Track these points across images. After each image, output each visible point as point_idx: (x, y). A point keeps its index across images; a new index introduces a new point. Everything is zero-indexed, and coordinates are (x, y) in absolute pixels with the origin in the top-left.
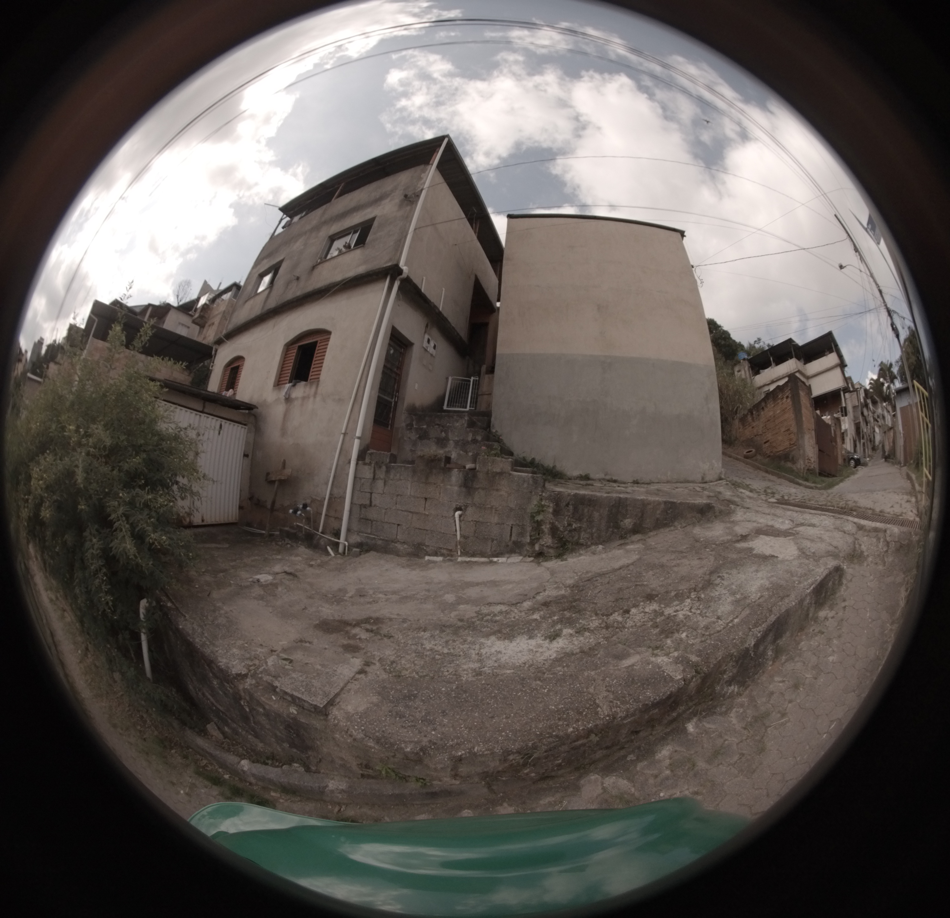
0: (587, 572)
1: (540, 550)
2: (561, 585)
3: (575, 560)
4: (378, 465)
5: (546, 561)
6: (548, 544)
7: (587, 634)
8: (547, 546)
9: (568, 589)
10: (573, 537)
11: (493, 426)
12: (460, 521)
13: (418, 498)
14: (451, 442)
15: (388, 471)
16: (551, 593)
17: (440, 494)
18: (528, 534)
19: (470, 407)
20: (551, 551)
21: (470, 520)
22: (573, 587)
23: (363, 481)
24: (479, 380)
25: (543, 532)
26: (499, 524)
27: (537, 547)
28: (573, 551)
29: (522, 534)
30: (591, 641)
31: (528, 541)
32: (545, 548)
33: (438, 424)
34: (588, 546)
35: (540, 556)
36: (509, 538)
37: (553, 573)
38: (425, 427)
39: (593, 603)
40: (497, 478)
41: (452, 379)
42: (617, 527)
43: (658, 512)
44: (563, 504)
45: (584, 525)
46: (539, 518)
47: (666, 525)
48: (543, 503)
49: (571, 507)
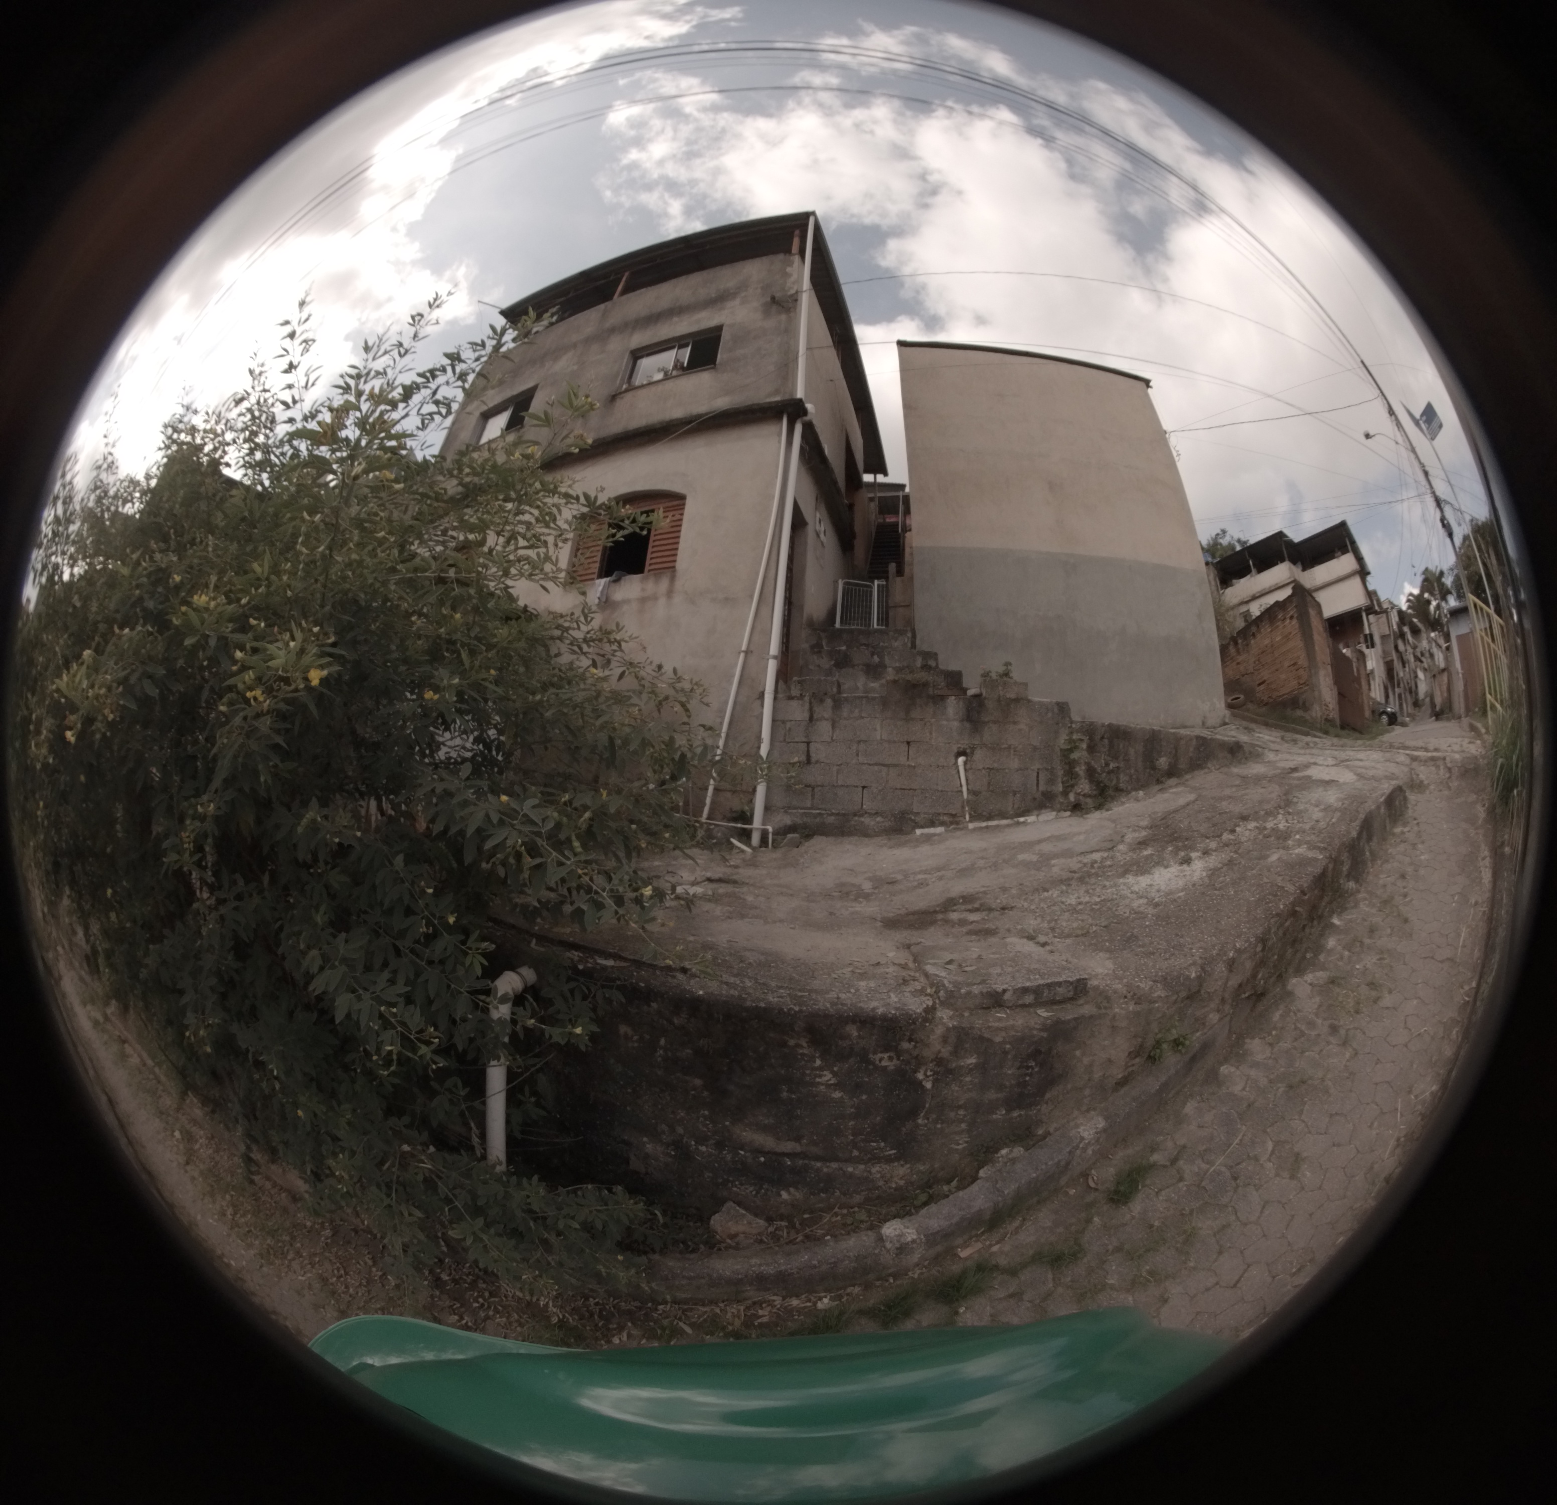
0: (1153, 814)
1: (1076, 800)
2: (1137, 828)
4: (817, 698)
5: (1086, 814)
6: (1086, 792)
7: (1214, 854)
8: (1084, 796)
9: (1149, 830)
10: (1112, 781)
12: (965, 768)
13: (895, 742)
14: (890, 670)
15: (836, 706)
16: (1133, 835)
17: (931, 733)
18: (1060, 780)
20: (1088, 800)
21: (981, 767)
22: (1152, 827)
23: (789, 725)
24: (887, 585)
25: (1078, 776)
26: (1020, 769)
27: (1072, 798)
29: (1051, 781)
30: (1224, 857)
31: (1061, 790)
32: (1082, 798)
33: (865, 645)
34: (1128, 792)
35: (1077, 808)
36: (1035, 788)
37: (1111, 821)
38: (844, 648)
39: (1193, 832)
40: (1012, 706)
41: (844, 584)
42: (1154, 768)
43: (1191, 749)
44: (1097, 737)
45: (1122, 765)
46: (1075, 755)
47: (1200, 767)
48: (1075, 737)
49: (1106, 741)
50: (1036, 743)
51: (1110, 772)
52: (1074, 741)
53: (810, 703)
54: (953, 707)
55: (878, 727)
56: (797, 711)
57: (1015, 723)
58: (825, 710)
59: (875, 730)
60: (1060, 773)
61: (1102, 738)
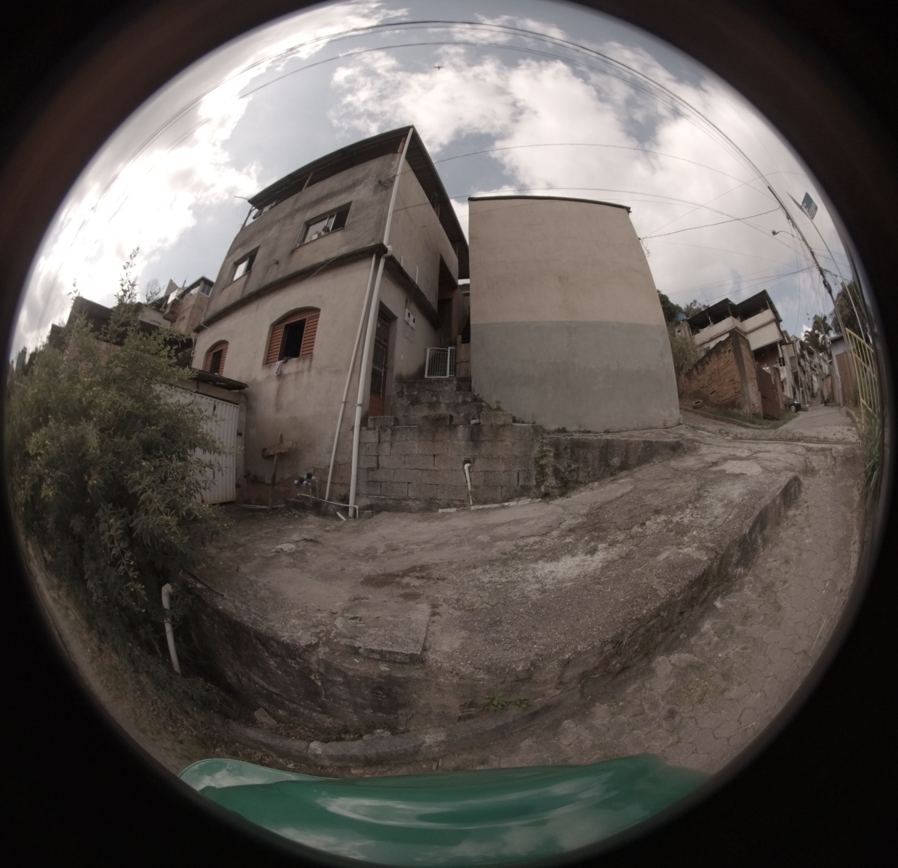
0: (595, 503)
1: (545, 491)
2: (576, 515)
3: (578, 496)
4: (383, 429)
5: (553, 500)
6: (553, 485)
7: (619, 545)
8: (552, 487)
9: (584, 517)
10: (573, 477)
11: (474, 390)
12: (469, 472)
13: (426, 455)
14: (443, 405)
15: (393, 434)
16: (570, 522)
17: (448, 449)
18: (534, 478)
19: (450, 374)
20: (555, 490)
21: (479, 470)
22: (588, 515)
23: (368, 445)
24: (456, 349)
25: (547, 474)
26: (506, 471)
27: (543, 489)
28: (574, 489)
29: (528, 478)
30: (624, 549)
31: (535, 484)
32: (550, 489)
33: (428, 390)
34: (586, 484)
35: (546, 496)
36: (516, 483)
37: (564, 508)
38: (416, 393)
39: (613, 523)
40: (501, 430)
41: (431, 350)
42: (608, 465)
43: (639, 450)
44: (562, 448)
45: (581, 465)
46: (543, 462)
47: (646, 462)
48: (545, 448)
49: (569, 450)
50: (517, 453)
51: (570, 471)
52: (544, 451)
53: (379, 432)
54: (462, 432)
55: (416, 446)
56: (372, 437)
57: (502, 441)
58: (387, 436)
59: (415, 448)
60: (534, 473)
61: (566, 448)
